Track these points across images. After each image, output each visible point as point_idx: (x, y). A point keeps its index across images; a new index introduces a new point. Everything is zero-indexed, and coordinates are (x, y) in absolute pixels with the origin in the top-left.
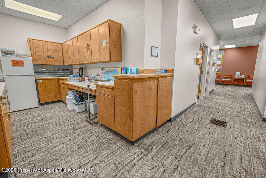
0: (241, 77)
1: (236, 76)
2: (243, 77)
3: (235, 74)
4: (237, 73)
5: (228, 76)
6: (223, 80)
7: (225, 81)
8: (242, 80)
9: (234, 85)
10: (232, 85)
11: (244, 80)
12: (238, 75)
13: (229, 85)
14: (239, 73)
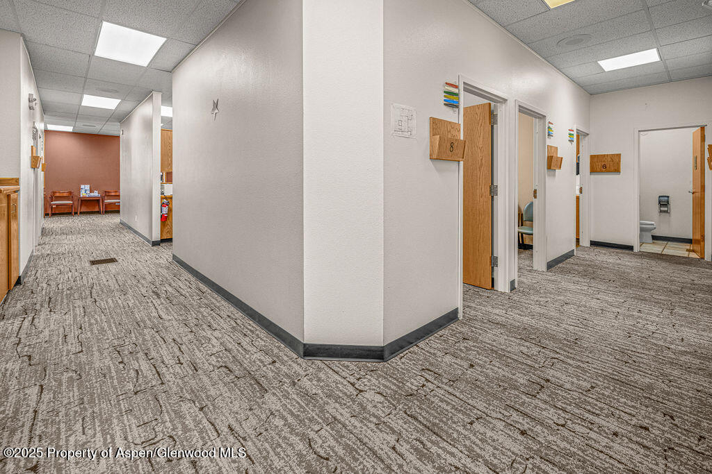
0: (92, 194)
1: (83, 194)
2: (96, 194)
3: (80, 189)
4: (82, 186)
5: (65, 195)
6: (54, 204)
7: (57, 205)
8: (96, 201)
9: (81, 213)
10: (76, 213)
11: (101, 201)
12: (85, 191)
13: (69, 214)
14: (87, 187)
